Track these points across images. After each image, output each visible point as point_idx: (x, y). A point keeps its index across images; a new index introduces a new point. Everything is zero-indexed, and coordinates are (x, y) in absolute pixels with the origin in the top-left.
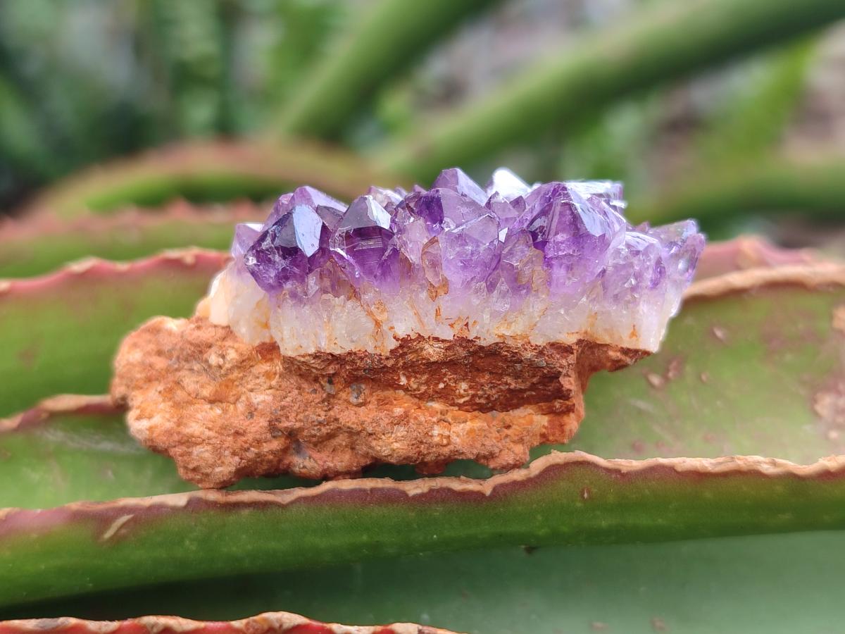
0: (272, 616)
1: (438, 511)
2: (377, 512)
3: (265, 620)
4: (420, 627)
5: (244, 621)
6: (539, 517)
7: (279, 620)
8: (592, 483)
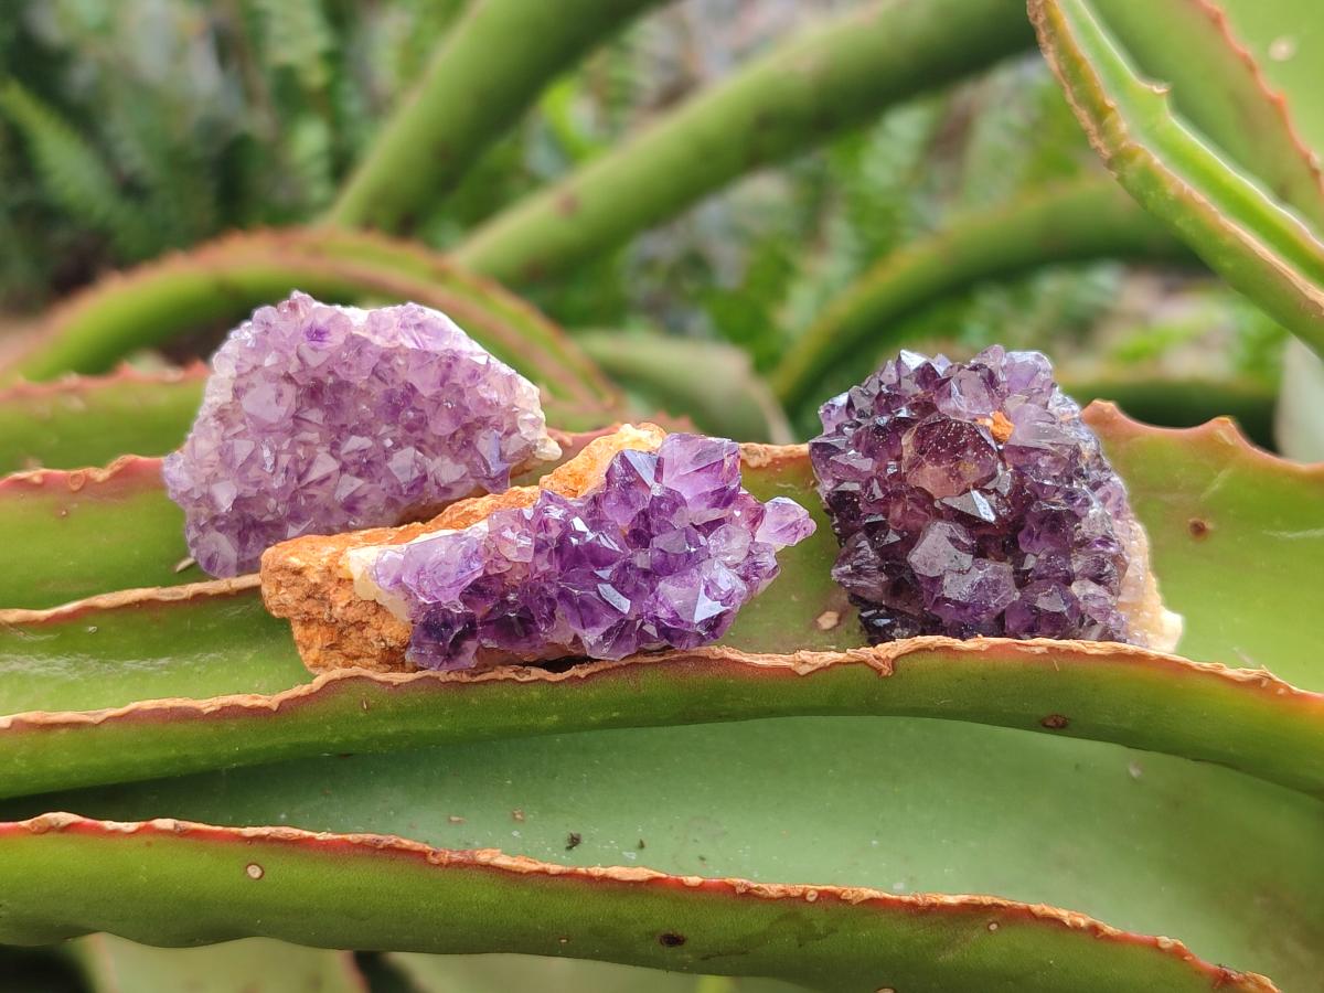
0: (50, 816)
1: (232, 726)
2: (178, 728)
3: (45, 819)
4: (177, 822)
5: (30, 821)
6: (328, 727)
7: (55, 819)
8: (368, 695)
